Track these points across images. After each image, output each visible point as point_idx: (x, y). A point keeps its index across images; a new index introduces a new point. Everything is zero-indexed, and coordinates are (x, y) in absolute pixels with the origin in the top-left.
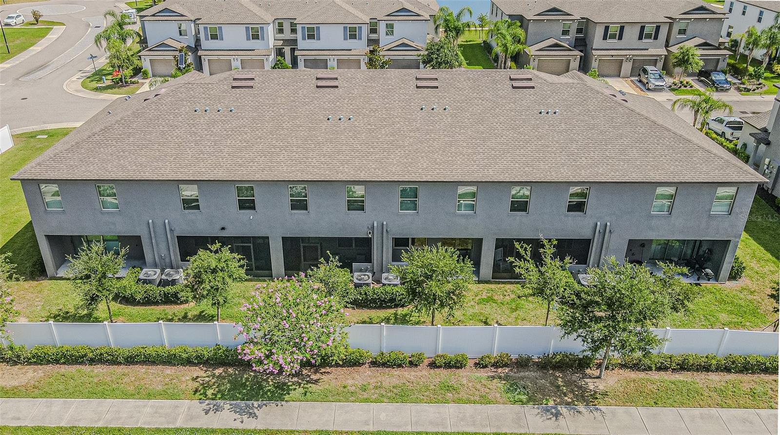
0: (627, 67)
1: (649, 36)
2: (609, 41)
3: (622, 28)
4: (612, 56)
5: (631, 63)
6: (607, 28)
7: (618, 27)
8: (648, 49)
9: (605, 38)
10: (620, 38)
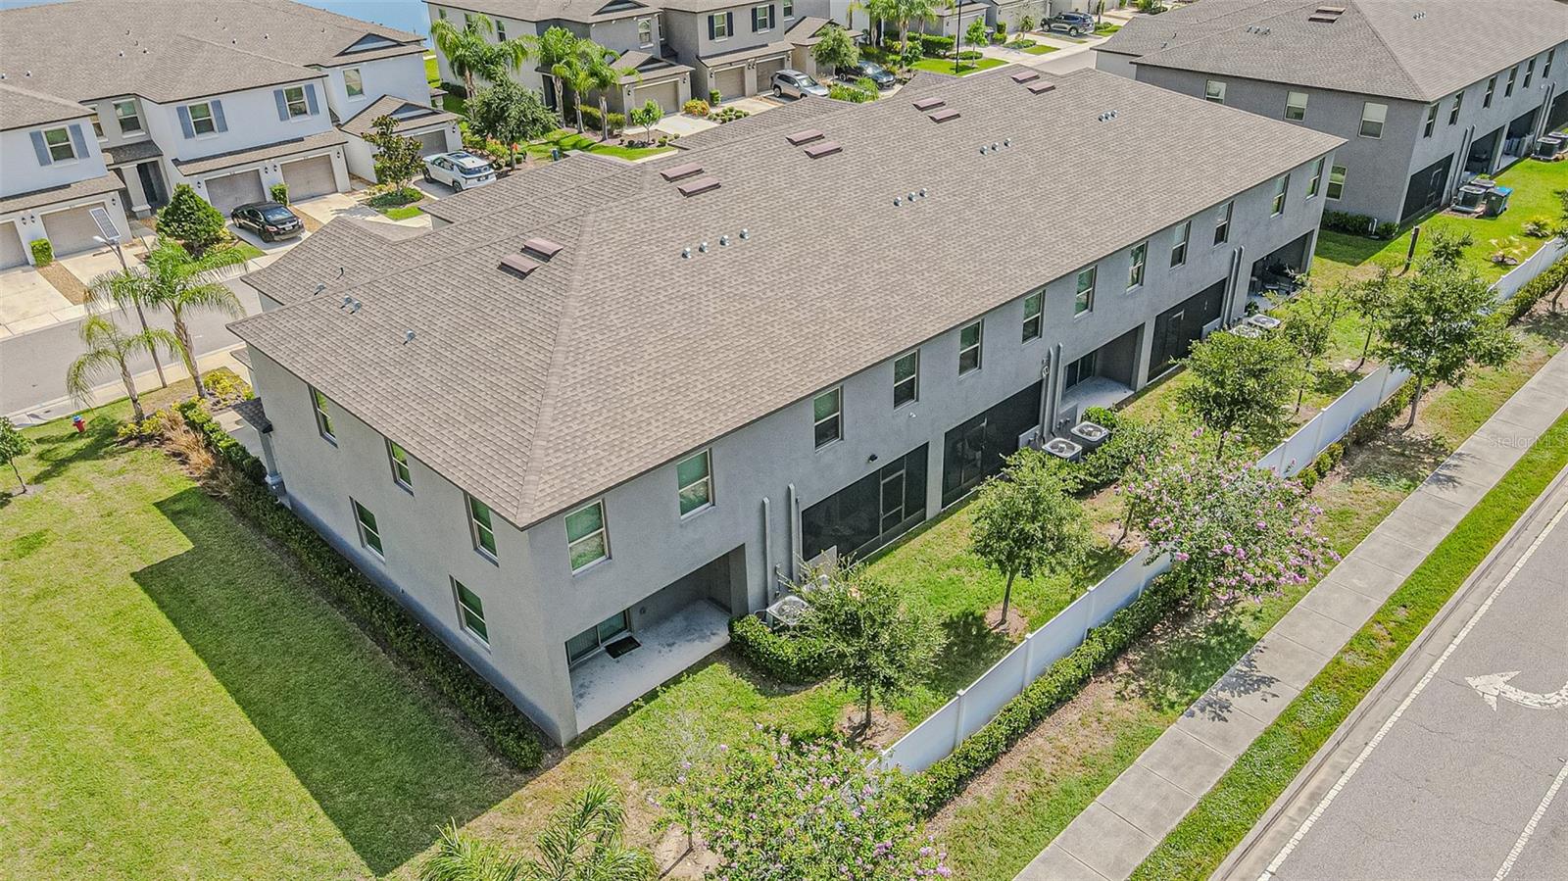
0: (751, 78)
1: (764, 24)
2: (718, 40)
3: (730, 15)
4: (731, 63)
5: (755, 71)
6: (711, 19)
7: (723, 15)
8: (766, 45)
9: (712, 37)
10: (731, 34)
